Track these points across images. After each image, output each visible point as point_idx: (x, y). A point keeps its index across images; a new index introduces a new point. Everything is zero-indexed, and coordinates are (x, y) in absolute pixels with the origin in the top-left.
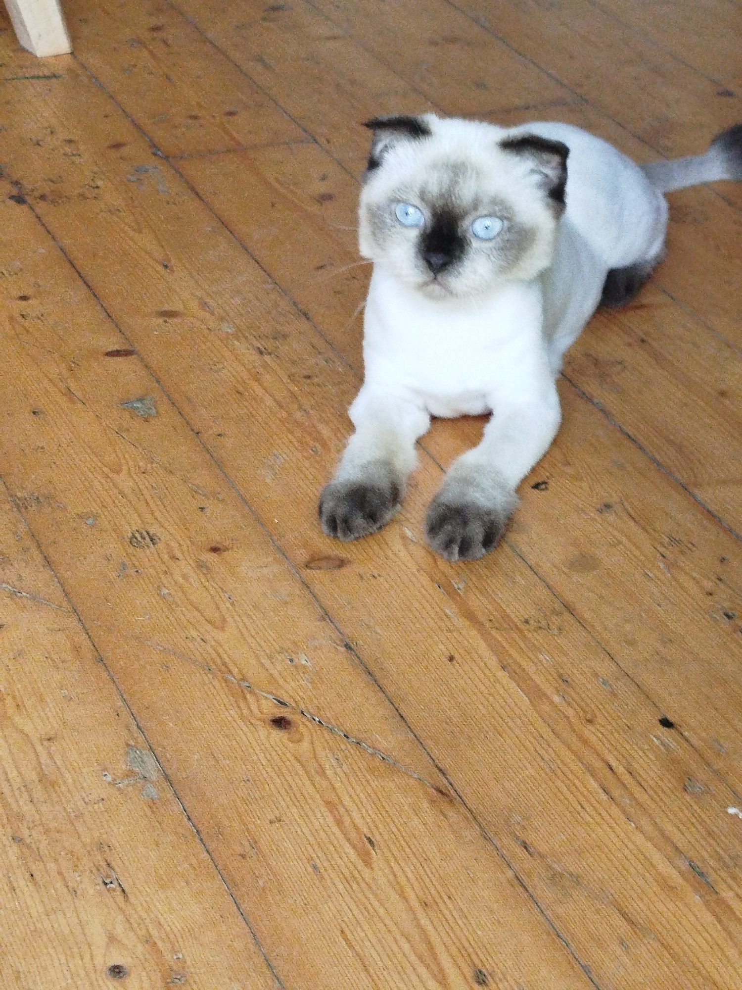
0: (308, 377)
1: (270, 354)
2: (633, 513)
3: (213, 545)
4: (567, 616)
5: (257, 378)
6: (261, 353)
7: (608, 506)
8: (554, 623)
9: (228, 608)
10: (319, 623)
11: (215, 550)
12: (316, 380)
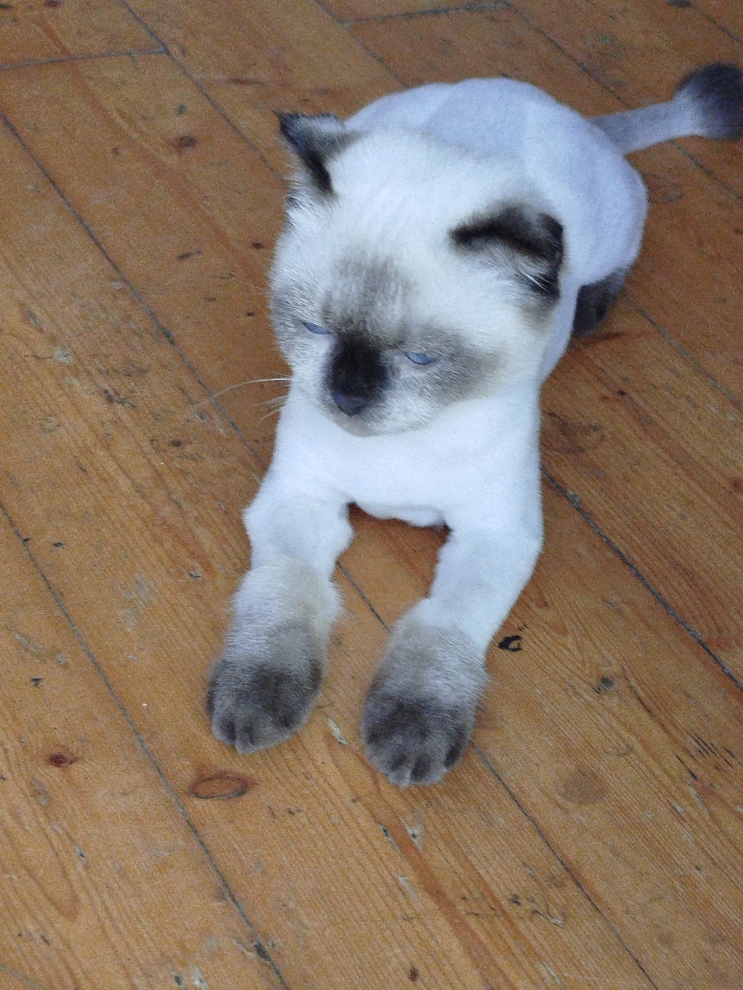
0: (177, 444)
1: (122, 402)
2: (642, 694)
3: (55, 751)
4: (571, 890)
5: (107, 443)
6: (110, 400)
7: (606, 681)
8: (555, 904)
9: (79, 874)
10: (215, 904)
11: (57, 760)
12: (189, 449)
